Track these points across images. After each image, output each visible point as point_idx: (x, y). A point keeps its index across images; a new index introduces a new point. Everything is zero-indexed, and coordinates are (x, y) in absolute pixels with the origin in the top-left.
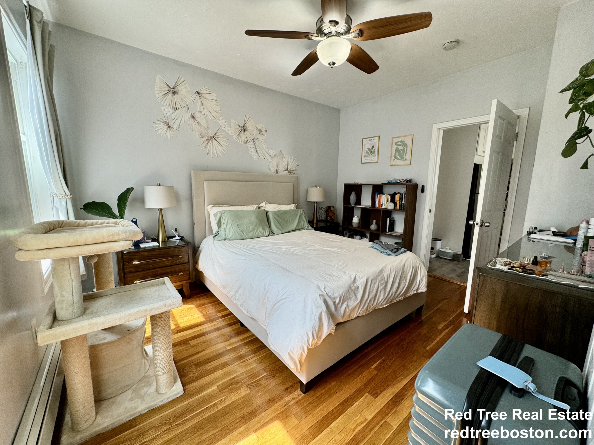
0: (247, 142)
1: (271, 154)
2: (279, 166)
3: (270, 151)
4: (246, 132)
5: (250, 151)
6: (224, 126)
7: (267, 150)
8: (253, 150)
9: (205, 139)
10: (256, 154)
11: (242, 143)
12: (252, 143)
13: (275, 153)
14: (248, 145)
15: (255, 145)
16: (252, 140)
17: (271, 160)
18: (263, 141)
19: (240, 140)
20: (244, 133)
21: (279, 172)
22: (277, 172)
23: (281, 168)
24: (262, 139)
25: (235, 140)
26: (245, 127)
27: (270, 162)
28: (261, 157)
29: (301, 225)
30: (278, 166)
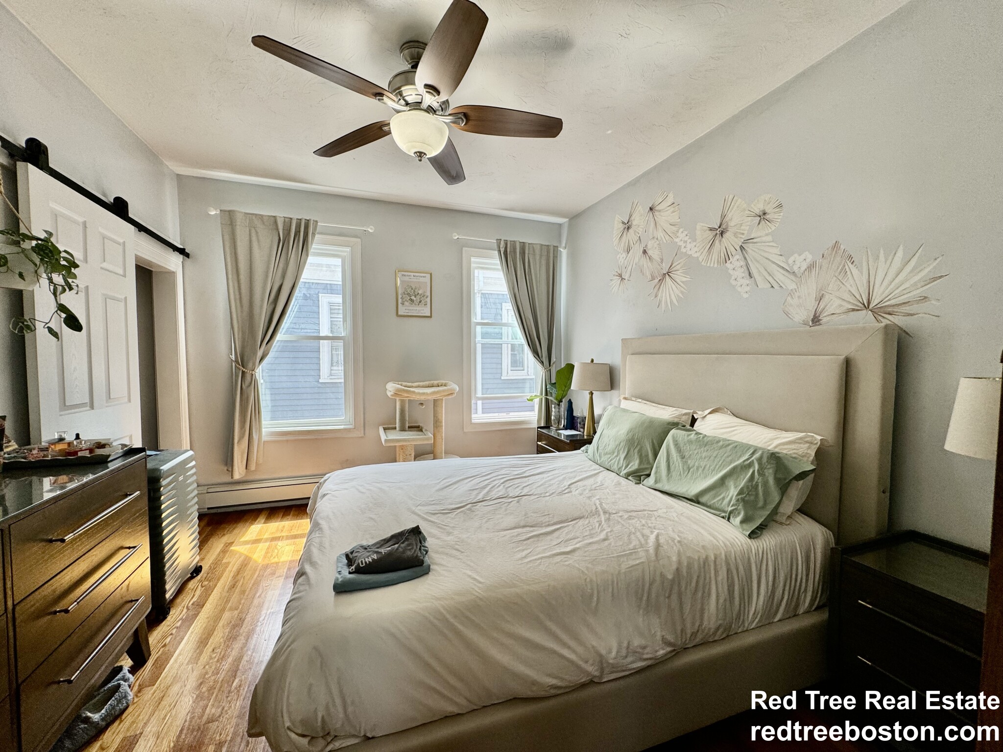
0: (728, 257)
1: (795, 268)
2: (827, 298)
3: (790, 261)
4: (726, 235)
5: (733, 278)
6: (684, 245)
7: (780, 261)
8: (740, 273)
9: (657, 280)
10: (747, 281)
11: (716, 265)
12: (738, 256)
13: (808, 260)
14: (728, 265)
15: (745, 258)
16: (738, 248)
17: (792, 286)
18: (769, 238)
19: (711, 259)
20: (720, 241)
21: (824, 320)
22: (816, 320)
23: (834, 304)
24: (767, 235)
25: (703, 263)
26: (724, 226)
27: (791, 294)
28: (762, 285)
29: (723, 498)
30: (820, 299)
